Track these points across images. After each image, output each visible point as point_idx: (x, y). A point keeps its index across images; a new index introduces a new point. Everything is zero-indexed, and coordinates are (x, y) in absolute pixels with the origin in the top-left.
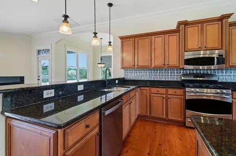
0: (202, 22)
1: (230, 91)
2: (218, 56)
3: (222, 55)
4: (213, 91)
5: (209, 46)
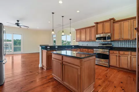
0: (103, 22)
1: (108, 50)
3: (109, 36)
4: (101, 50)
5: (106, 32)
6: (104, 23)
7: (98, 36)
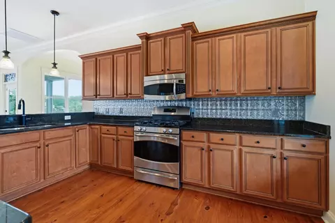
0: (164, 35)
1: (177, 131)
2: (178, 82)
3: (182, 81)
5: (173, 68)
6: (168, 38)
7: (148, 81)
